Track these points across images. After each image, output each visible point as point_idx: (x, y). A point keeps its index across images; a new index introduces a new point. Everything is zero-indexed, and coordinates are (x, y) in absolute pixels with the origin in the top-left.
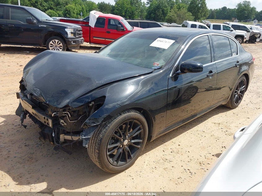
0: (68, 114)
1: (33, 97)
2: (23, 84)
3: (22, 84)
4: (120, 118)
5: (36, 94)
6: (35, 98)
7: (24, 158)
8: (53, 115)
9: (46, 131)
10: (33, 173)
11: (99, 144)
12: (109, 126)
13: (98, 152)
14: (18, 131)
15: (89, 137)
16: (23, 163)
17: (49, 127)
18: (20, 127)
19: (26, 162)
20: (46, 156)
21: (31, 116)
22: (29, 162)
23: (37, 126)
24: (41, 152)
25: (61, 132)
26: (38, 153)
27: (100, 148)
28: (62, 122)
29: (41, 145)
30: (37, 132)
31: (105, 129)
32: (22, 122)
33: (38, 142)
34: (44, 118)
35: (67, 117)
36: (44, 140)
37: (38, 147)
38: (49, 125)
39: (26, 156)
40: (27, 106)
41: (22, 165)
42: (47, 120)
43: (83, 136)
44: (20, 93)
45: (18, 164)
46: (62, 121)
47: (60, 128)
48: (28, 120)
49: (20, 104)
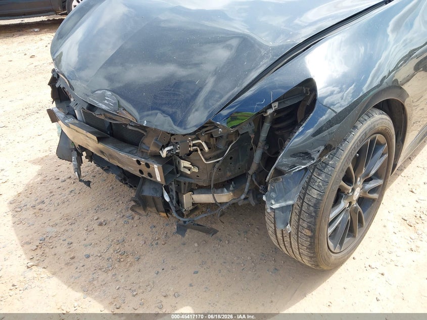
0: (200, 145)
1: (96, 114)
2: (59, 87)
3: (57, 86)
4: (356, 137)
5: (105, 104)
6: (102, 117)
7: (107, 256)
8: (164, 154)
9: (147, 192)
10: (143, 292)
11: (313, 214)
12: (335, 164)
13: (309, 233)
14: (71, 192)
15: (291, 202)
16: (110, 268)
17: (156, 183)
18: (74, 183)
19: (116, 266)
20: (154, 243)
21: (91, 157)
22: (122, 264)
23: (112, 176)
24: (139, 235)
25: (184, 190)
26: (133, 240)
27: (315, 224)
28: (184, 167)
29: (133, 218)
30: (113, 188)
31: (323, 175)
32: (79, 175)
33: (123, 211)
34: (138, 162)
35: (199, 152)
36: (143, 212)
37: (127, 223)
38: (156, 178)
39: (111, 251)
40: (82, 137)
41: (110, 274)
42: (148, 166)
43: (273, 202)
44: (56, 110)
45: (100, 272)
46: (185, 164)
47: (182, 180)
48: (87, 165)
49: (63, 135)
